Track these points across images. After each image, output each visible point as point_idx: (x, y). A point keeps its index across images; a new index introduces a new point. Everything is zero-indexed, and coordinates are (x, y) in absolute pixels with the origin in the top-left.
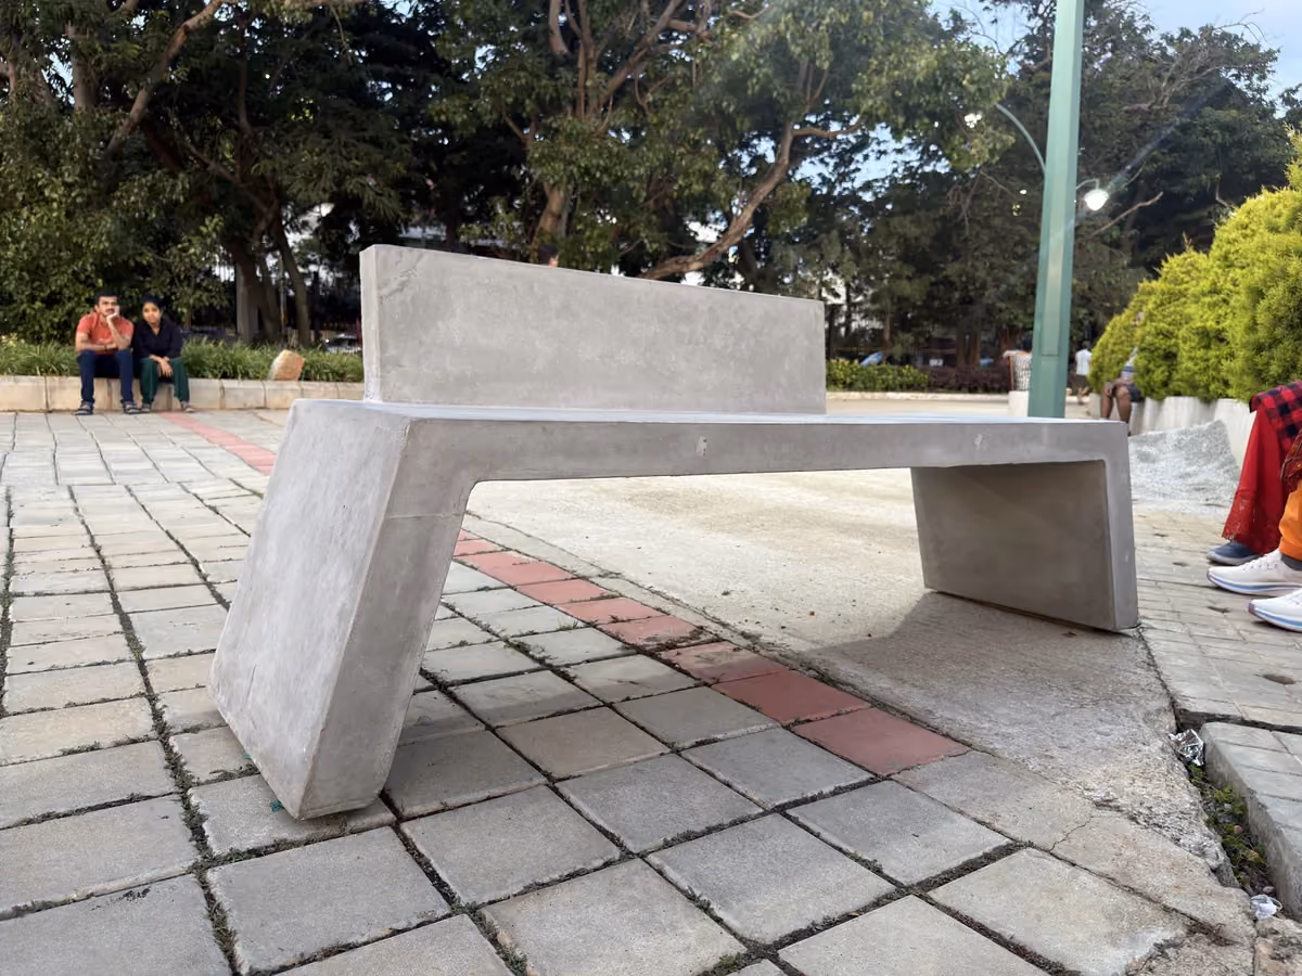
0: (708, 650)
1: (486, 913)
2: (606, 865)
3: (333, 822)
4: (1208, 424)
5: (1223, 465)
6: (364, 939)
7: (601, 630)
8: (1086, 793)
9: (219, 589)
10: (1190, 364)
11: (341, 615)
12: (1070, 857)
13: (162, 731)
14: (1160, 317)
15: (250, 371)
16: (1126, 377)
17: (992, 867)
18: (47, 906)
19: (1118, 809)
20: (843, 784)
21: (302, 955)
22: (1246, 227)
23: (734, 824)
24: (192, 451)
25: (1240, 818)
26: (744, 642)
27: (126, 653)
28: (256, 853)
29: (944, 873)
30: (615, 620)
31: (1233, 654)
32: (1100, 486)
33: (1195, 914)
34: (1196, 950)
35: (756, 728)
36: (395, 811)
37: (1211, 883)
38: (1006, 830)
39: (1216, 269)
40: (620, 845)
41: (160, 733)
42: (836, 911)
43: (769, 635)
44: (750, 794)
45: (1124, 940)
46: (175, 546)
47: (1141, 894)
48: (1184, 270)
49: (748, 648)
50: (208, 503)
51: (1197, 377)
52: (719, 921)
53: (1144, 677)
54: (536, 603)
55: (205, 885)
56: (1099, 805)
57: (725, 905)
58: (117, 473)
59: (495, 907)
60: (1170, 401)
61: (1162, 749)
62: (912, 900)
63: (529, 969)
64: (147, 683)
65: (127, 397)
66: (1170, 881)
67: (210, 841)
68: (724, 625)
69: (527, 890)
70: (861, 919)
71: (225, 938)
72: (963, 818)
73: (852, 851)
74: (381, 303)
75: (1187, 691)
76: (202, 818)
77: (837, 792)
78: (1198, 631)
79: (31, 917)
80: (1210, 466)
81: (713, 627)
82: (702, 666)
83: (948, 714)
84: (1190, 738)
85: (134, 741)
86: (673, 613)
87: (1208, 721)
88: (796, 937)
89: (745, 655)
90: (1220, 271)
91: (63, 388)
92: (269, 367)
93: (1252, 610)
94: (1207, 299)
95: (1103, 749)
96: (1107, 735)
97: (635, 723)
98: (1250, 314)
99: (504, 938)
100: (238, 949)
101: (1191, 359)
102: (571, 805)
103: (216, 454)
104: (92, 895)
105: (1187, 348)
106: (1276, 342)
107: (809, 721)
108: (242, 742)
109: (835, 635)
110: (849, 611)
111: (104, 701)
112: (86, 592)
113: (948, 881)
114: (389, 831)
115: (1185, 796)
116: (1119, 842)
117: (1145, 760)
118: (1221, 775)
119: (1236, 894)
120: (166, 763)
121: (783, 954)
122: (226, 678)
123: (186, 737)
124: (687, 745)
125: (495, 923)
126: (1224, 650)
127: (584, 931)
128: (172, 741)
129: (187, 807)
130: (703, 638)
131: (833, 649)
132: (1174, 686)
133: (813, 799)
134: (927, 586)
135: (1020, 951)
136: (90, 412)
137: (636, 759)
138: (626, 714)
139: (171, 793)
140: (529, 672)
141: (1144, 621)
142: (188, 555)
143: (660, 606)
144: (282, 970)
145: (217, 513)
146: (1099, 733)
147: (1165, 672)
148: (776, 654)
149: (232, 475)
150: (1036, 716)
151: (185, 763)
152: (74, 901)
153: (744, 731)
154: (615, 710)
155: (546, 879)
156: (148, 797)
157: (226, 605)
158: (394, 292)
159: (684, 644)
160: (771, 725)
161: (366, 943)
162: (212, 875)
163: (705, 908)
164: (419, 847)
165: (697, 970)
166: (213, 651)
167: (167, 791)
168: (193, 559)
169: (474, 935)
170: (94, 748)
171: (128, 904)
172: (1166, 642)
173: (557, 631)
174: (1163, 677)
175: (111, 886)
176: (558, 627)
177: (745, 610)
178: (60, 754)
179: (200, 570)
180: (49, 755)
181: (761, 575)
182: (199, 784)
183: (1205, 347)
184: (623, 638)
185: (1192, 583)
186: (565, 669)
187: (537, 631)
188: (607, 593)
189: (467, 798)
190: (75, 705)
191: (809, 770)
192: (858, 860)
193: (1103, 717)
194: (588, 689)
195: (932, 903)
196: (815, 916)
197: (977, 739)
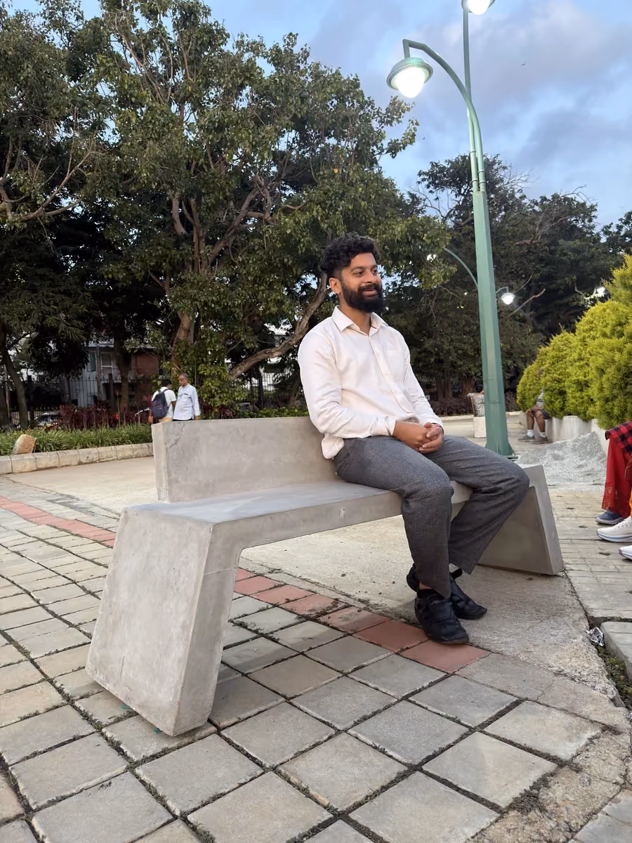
0: (346, 612)
1: (281, 769)
2: (330, 738)
3: (188, 736)
4: (588, 434)
6: (227, 791)
7: (282, 608)
8: (549, 669)
9: (50, 608)
10: (574, 401)
12: (546, 703)
13: (69, 700)
14: (553, 371)
16: (540, 405)
17: (510, 713)
18: (64, 798)
19: (565, 675)
20: (433, 681)
21: (202, 802)
22: (592, 323)
23: (385, 709)
25: (623, 672)
26: (363, 606)
27: (23, 658)
28: (154, 757)
29: (489, 719)
30: (288, 601)
31: (613, 580)
32: (535, 499)
33: (607, 723)
34: (606, 739)
35: (382, 656)
36: (215, 726)
37: (611, 706)
38: (515, 693)
39: (580, 347)
40: (333, 727)
41: (68, 701)
42: (444, 744)
43: (374, 600)
44: (389, 692)
45: (575, 739)
46: (9, 583)
47: (579, 716)
48: (562, 343)
49: (365, 609)
50: (12, 549)
51: (578, 408)
52: (391, 757)
53: (570, 600)
54: (241, 596)
55: (137, 776)
56: (558, 673)
57: (392, 749)
59: (285, 765)
60: (566, 418)
61: (583, 640)
62: (477, 734)
63: (311, 792)
64: (42, 673)
66: (592, 707)
67: (129, 754)
68: (348, 596)
69: (296, 756)
70: (456, 747)
71: (161, 800)
72: (494, 690)
73: (444, 714)
74: (167, 451)
75: (592, 606)
76: (119, 743)
77: (431, 685)
78: (595, 569)
79: (59, 804)
81: (342, 598)
82: (343, 623)
83: (476, 635)
84: (596, 632)
85: (57, 707)
86: (318, 591)
87: (605, 621)
88: (429, 759)
89: (365, 614)
90: (582, 348)
92: (13, 445)
93: (620, 553)
94: (578, 364)
95: (555, 644)
96: (556, 636)
97: (319, 661)
98: (599, 382)
99: (294, 780)
100: (169, 803)
101: (574, 398)
102: (302, 710)
104: (83, 789)
105: (570, 391)
106: (615, 397)
107: (408, 648)
108: (122, 699)
111: (25, 686)
113: (492, 722)
114: (216, 736)
115: (596, 664)
116: (567, 692)
117: (575, 647)
118: (613, 650)
119: (622, 710)
120: (81, 717)
121: (425, 768)
122: (101, 665)
123: (83, 701)
124: (350, 670)
125: (287, 773)
126: (608, 579)
128: (77, 704)
129: (106, 739)
130: (340, 606)
132: (586, 603)
133: (420, 691)
135: (530, 750)
137: (326, 682)
138: (313, 657)
139: (93, 733)
140: (253, 639)
141: (567, 566)
142: (21, 588)
143: (310, 588)
144: (195, 810)
145: (22, 556)
146: (552, 635)
147: (580, 596)
148: (381, 610)
149: (18, 528)
150: (520, 630)
151: (92, 715)
152: (76, 794)
153: (376, 659)
154: (305, 655)
155: (303, 749)
156: (83, 737)
157: (60, 618)
158: (173, 445)
159: (330, 611)
160: (389, 653)
161: (229, 792)
162: (139, 771)
163: (383, 752)
164: (235, 742)
165: (388, 781)
166: (70, 648)
167: (91, 732)
168: (25, 590)
169: (280, 781)
170: (36, 714)
171: (104, 791)
172: (579, 578)
173: (259, 611)
174: (580, 599)
175: (90, 784)
176: (258, 609)
177: (357, 585)
178: (19, 719)
179: (33, 597)
180: (13, 721)
181: (359, 560)
182: (106, 726)
183: (580, 391)
184: (296, 612)
185: (590, 538)
186: (270, 635)
187: (247, 613)
188: (278, 583)
189: (249, 714)
190: (10, 691)
191: (415, 675)
192: (448, 718)
193: (553, 626)
194: (288, 645)
195: (487, 734)
196: (435, 748)
197: (493, 647)
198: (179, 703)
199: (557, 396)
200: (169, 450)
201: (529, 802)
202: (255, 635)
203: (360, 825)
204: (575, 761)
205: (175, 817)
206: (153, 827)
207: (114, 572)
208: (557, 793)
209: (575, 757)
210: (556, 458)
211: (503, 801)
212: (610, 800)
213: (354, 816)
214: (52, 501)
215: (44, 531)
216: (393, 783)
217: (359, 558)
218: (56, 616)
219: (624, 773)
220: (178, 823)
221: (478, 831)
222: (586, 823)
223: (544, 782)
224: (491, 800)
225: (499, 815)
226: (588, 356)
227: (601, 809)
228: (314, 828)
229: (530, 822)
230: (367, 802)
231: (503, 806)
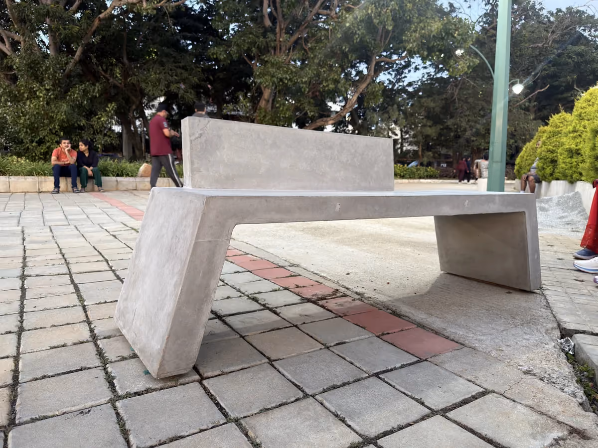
0: (341, 300)
1: (242, 422)
2: (297, 400)
3: (173, 380)
4: (572, 193)
5: (580, 212)
6: (187, 434)
7: (291, 291)
8: (519, 367)
10: (563, 165)
11: (175, 286)
12: (512, 398)
13: (94, 338)
14: (549, 143)
15: (130, 173)
16: (533, 171)
17: (476, 402)
18: (45, 418)
19: (534, 375)
20: (405, 363)
21: (160, 441)
22: (589, 101)
23: (355, 381)
24: (104, 210)
25: (592, 379)
26: (358, 297)
27: (77, 302)
28: (137, 394)
29: (453, 405)
30: (297, 286)
31: (587, 302)
32: (523, 224)
33: (572, 425)
34: (573, 442)
35: (363, 337)
36: (200, 375)
37: (580, 410)
38: (483, 385)
39: (575, 121)
40: (303, 391)
41: (93, 339)
42: (403, 422)
43: (368, 293)
44: (362, 368)
45: (539, 437)
46: (97, 253)
47: (546, 415)
48: (560, 121)
49: (359, 299)
50: (112, 233)
51: (567, 171)
52: (349, 426)
53: (544, 312)
54: (261, 279)
55: (115, 408)
56: (527, 373)
57: (352, 419)
58: (71, 220)
59: (247, 419)
60: (554, 182)
61: (554, 347)
62: (438, 418)
64: (87, 316)
65: (74, 185)
66: (560, 409)
67: (117, 388)
68: (348, 289)
69: (261, 412)
70: (415, 426)
71: (125, 433)
72: (461, 379)
73: (410, 394)
74: (191, 143)
75: (566, 319)
76: (113, 378)
77: (402, 366)
78: (569, 291)
79: (38, 423)
80: (573, 213)
81: (342, 290)
82: (338, 307)
83: (453, 330)
84: (567, 341)
85: (82, 343)
86: (324, 283)
87: (576, 333)
88: (385, 434)
89: (358, 303)
90: (577, 122)
91: (45, 181)
92: (138, 171)
93: (595, 281)
94: (571, 135)
95: (527, 347)
96: (528, 340)
97: (308, 334)
98: (592, 142)
99: (251, 434)
100: (131, 438)
101: (564, 163)
102: (280, 372)
103: (114, 211)
104: (65, 413)
105: (562, 158)
107: (388, 334)
108: (131, 343)
109: (399, 294)
110: (406, 282)
111: (68, 324)
112: (59, 274)
113: (455, 408)
114: (197, 384)
115: (566, 369)
116: (535, 391)
117: (546, 352)
118: (582, 359)
119: (591, 415)
120: (96, 353)
121: (379, 442)
122: (123, 314)
123: (105, 340)
124: (332, 344)
125: (247, 427)
126: (583, 299)
127: (288, 431)
128: (99, 342)
129: (107, 373)
130: (338, 295)
131: (398, 300)
132: (559, 317)
133: (391, 370)
134: (442, 270)
135: (490, 441)
136: (58, 192)
137: (309, 351)
138: (304, 330)
139: (99, 366)
140: (259, 310)
141: (544, 286)
142: (104, 257)
143: (317, 280)
145: (116, 238)
146: (524, 339)
147: (555, 310)
148: (372, 302)
149: (122, 221)
150: (494, 331)
151: (105, 353)
152: (57, 415)
153: (357, 338)
154: (298, 328)
155: (270, 407)
156: (89, 368)
157: (121, 280)
158: (197, 138)
159: (330, 297)
160: (371, 335)
161: (188, 436)
162: (118, 404)
163: (343, 421)
164: (211, 391)
167: (97, 365)
168: (106, 259)
169: (238, 432)
170: (63, 346)
171: (81, 417)
172: (555, 296)
174: (554, 313)
175: (73, 409)
176: (271, 290)
177: (357, 282)
178: (49, 348)
179: (109, 264)
180: (44, 349)
181: (364, 265)
182: (112, 362)
183: (570, 157)
184: (301, 295)
185: (565, 268)
186: (274, 309)
187: (263, 291)
188: (293, 274)
189: (232, 369)
190: (55, 326)
191: (389, 357)
192: (413, 398)
193: (526, 332)
194: (286, 318)
195: (448, 419)
196: (394, 424)
197: (467, 342)
199: (548, 164)
200: (193, 143)
215: (139, 224)
218: (118, 278)
226: (581, 128)
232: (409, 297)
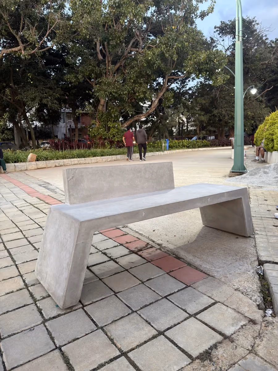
0: (150, 251)
1: (104, 328)
2: (129, 314)
3: (70, 309)
6: (80, 337)
7: (124, 246)
8: (233, 287)
9: (29, 239)
12: (227, 305)
14: (270, 130)
15: (22, 160)
17: (210, 308)
18: (15, 334)
19: (240, 291)
20: (179, 289)
21: (69, 341)
23: (155, 302)
24: (11, 190)
25: (268, 290)
26: (158, 247)
27: (13, 264)
28: (54, 318)
30: (127, 243)
33: (251, 318)
34: (249, 326)
35: (161, 274)
36: (82, 304)
37: (256, 309)
38: (215, 298)
40: (131, 309)
41: (26, 286)
42: (176, 323)
43: (165, 244)
44: (159, 294)
45: (235, 325)
46: (15, 226)
47: (240, 313)
48: (276, 116)
49: (159, 249)
50: (19, 209)
52: (152, 326)
53: (252, 250)
54: (108, 238)
55: (45, 326)
56: (236, 290)
57: (153, 323)
59: (106, 327)
60: (274, 152)
61: (253, 272)
62: (192, 319)
63: (114, 341)
64: (19, 271)
67: (44, 315)
68: (153, 242)
69: (112, 322)
70: (182, 324)
71: (52, 339)
72: (206, 296)
73: (180, 307)
74: (68, 182)
75: (262, 254)
76: (41, 310)
77: (178, 291)
78: (269, 234)
79: (12, 337)
81: (151, 243)
82: (148, 256)
83: (205, 266)
84: (261, 268)
85: (21, 289)
86: (141, 238)
88: (168, 329)
92: (27, 158)
95: (239, 274)
96: (241, 269)
97: (133, 275)
99: (109, 334)
100: (56, 341)
102: (120, 300)
103: (17, 190)
104: (23, 330)
107: (173, 271)
108: (46, 289)
109: (180, 243)
110: (184, 234)
111: (11, 278)
113: (200, 313)
114: (81, 310)
115: (256, 285)
116: (238, 300)
117: (248, 276)
118: (266, 278)
119: (261, 311)
120: (30, 295)
121: (165, 333)
123: (32, 287)
124: (145, 281)
125: (107, 331)
126: (274, 240)
127: (125, 331)
128: (29, 288)
129: (37, 307)
130: (149, 246)
131: (179, 247)
132: (259, 253)
133: (173, 294)
134: (203, 224)
135: (213, 329)
137: (134, 286)
138: (131, 272)
139: (33, 303)
140: (108, 261)
141: (256, 231)
142: (19, 228)
143: (137, 237)
144: (65, 345)
145: (23, 213)
146: (239, 269)
147: (258, 248)
148: (166, 250)
149: (24, 198)
150: (225, 265)
151: (34, 295)
152: (20, 332)
153: (158, 275)
154: (128, 271)
155: (116, 319)
156: (28, 305)
157: (32, 245)
158: (71, 179)
159: (144, 249)
160: (164, 273)
161: (81, 337)
162: (47, 324)
163: (149, 324)
164: (88, 313)
165: (148, 339)
166: (32, 260)
167: (32, 303)
168: (20, 230)
169: (103, 334)
170: (12, 292)
171: (31, 332)
172: (260, 239)
173: (113, 247)
174: (257, 250)
175: (26, 328)
177: (159, 236)
178: (5, 294)
179: (23, 233)
180: (3, 295)
181: (163, 223)
182: (38, 300)
184: (129, 248)
185: (271, 217)
186: (115, 260)
187: (108, 248)
188: (124, 233)
189: (97, 299)
190: (5, 280)
191: (172, 285)
192: (182, 309)
193: (241, 264)
194: (122, 266)
195: (197, 319)
196: (172, 324)
197: (211, 273)
198: (65, 297)
199: (270, 142)
201: (206, 356)
202: (109, 259)
203: (131, 360)
204: (232, 336)
205: (57, 348)
206: (46, 352)
207: (45, 234)
208: (219, 352)
209: (232, 334)
210: (265, 173)
211: (195, 354)
212: (243, 358)
213: (130, 355)
214: (40, 185)
215: (34, 200)
216: (150, 340)
217: (163, 222)
218: (30, 243)
219: (253, 345)
220: (57, 351)
221: (180, 368)
222: (228, 369)
223: (215, 346)
224: (189, 353)
225: (191, 361)
227: (238, 362)
228: (111, 359)
229: (204, 366)
230: (137, 348)
231: (194, 356)
232: (185, 245)
